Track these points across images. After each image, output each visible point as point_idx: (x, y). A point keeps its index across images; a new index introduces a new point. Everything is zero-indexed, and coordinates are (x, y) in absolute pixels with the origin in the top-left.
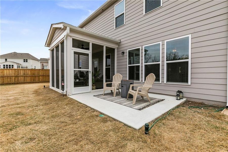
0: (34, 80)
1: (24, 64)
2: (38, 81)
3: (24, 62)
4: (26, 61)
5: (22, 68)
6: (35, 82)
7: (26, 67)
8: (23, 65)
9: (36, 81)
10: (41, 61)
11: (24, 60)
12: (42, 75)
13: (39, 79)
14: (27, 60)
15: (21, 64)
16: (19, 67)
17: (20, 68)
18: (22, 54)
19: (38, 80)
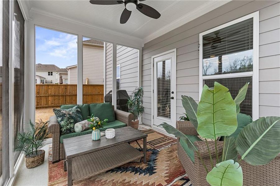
0: (39, 104)
1: (49, 78)
2: (45, 106)
3: (49, 75)
4: (50, 74)
5: (46, 82)
6: (40, 106)
7: (51, 81)
8: (47, 79)
9: (42, 106)
10: (60, 73)
11: (49, 73)
12: (53, 94)
13: (47, 101)
14: (52, 73)
15: (45, 77)
16: (43, 81)
17: (45, 83)
18: (46, 66)
19: (45, 103)
